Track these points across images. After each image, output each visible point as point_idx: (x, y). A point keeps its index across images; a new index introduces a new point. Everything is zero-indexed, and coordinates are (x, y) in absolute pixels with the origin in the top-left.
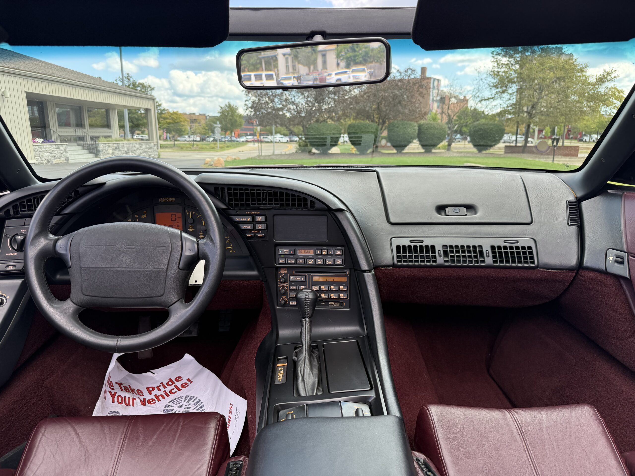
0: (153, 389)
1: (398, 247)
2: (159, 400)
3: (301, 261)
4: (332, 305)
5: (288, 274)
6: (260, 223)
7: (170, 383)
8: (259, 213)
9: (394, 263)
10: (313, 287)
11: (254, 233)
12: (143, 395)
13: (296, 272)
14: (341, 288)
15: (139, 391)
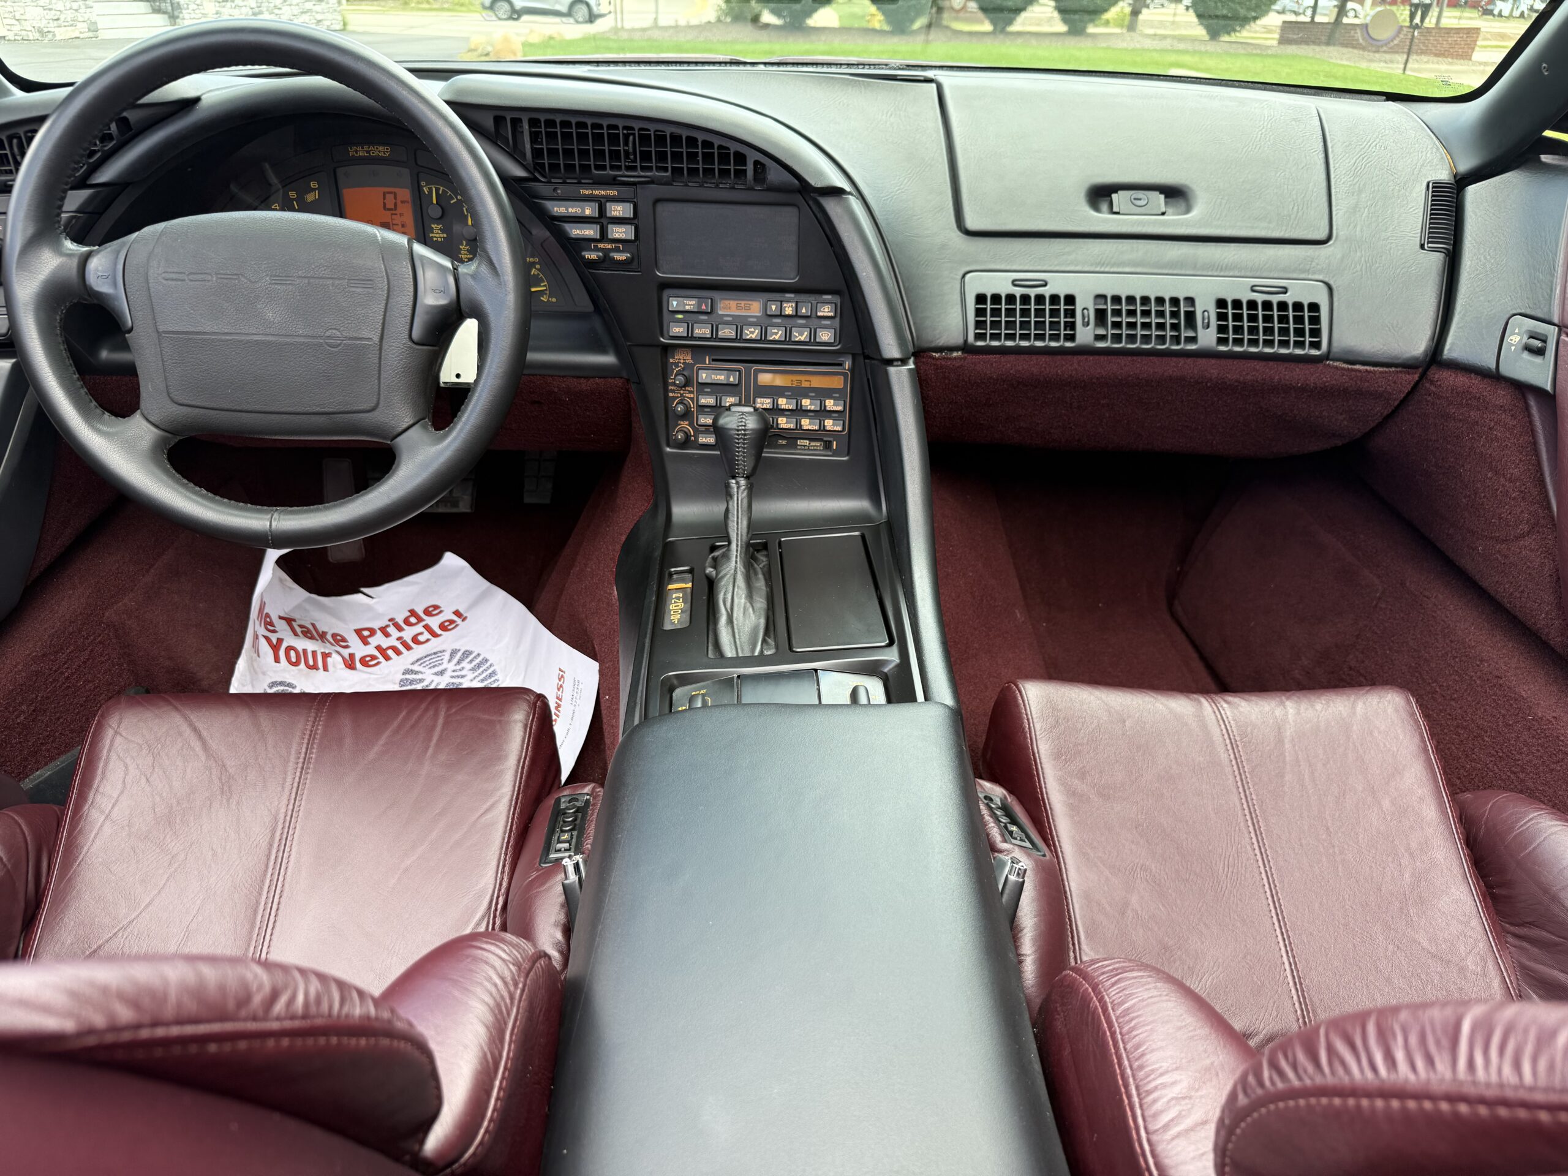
0: (372, 632)
1: (981, 299)
2: (387, 658)
3: (727, 332)
4: (804, 446)
5: (693, 365)
6: (619, 221)
7: (413, 620)
8: (614, 193)
9: (966, 341)
10: (759, 400)
11: (606, 252)
12: (347, 647)
13: (714, 360)
14: (830, 404)
15: (339, 638)
